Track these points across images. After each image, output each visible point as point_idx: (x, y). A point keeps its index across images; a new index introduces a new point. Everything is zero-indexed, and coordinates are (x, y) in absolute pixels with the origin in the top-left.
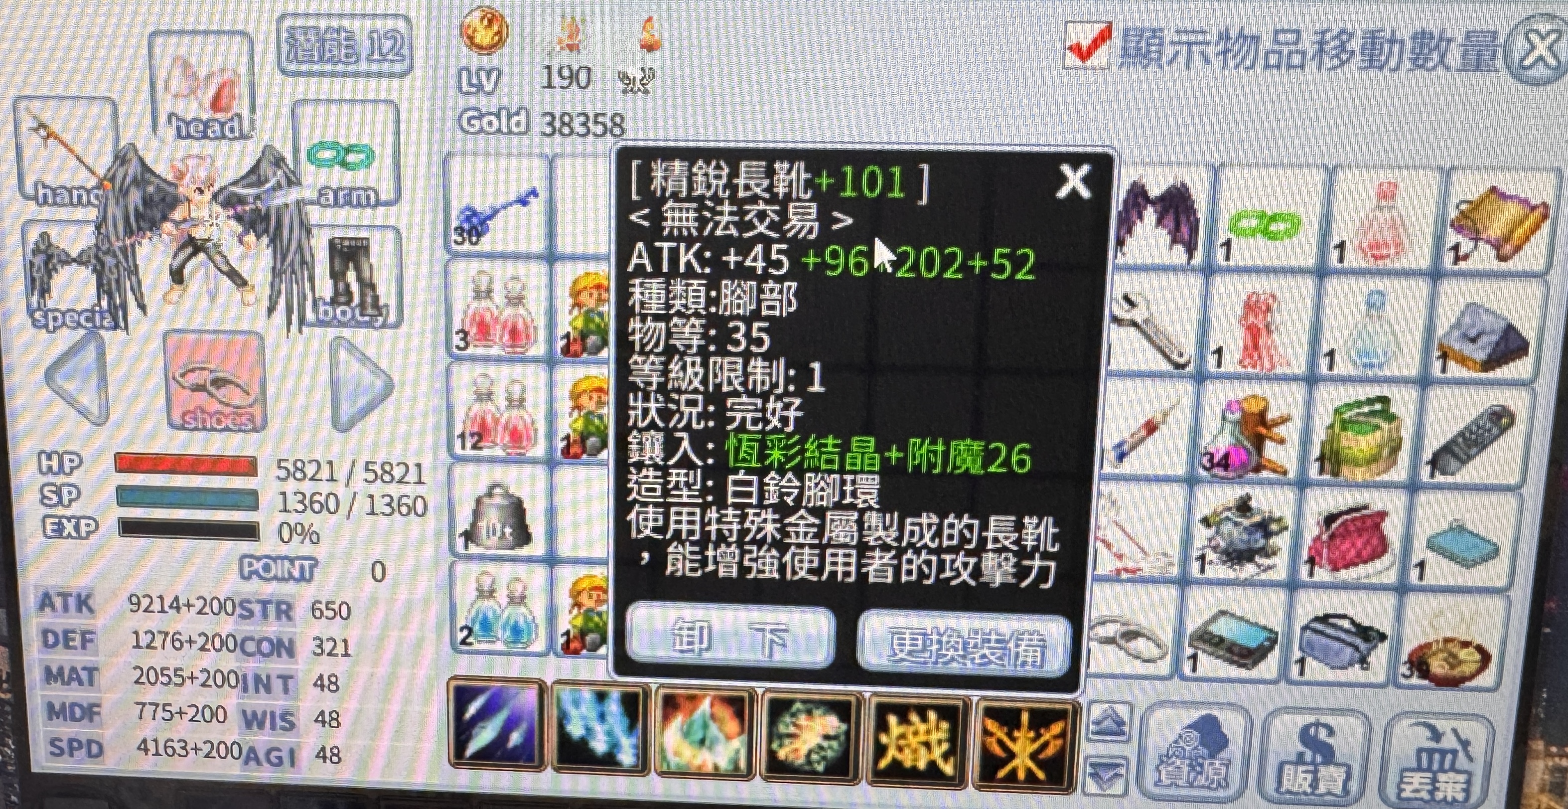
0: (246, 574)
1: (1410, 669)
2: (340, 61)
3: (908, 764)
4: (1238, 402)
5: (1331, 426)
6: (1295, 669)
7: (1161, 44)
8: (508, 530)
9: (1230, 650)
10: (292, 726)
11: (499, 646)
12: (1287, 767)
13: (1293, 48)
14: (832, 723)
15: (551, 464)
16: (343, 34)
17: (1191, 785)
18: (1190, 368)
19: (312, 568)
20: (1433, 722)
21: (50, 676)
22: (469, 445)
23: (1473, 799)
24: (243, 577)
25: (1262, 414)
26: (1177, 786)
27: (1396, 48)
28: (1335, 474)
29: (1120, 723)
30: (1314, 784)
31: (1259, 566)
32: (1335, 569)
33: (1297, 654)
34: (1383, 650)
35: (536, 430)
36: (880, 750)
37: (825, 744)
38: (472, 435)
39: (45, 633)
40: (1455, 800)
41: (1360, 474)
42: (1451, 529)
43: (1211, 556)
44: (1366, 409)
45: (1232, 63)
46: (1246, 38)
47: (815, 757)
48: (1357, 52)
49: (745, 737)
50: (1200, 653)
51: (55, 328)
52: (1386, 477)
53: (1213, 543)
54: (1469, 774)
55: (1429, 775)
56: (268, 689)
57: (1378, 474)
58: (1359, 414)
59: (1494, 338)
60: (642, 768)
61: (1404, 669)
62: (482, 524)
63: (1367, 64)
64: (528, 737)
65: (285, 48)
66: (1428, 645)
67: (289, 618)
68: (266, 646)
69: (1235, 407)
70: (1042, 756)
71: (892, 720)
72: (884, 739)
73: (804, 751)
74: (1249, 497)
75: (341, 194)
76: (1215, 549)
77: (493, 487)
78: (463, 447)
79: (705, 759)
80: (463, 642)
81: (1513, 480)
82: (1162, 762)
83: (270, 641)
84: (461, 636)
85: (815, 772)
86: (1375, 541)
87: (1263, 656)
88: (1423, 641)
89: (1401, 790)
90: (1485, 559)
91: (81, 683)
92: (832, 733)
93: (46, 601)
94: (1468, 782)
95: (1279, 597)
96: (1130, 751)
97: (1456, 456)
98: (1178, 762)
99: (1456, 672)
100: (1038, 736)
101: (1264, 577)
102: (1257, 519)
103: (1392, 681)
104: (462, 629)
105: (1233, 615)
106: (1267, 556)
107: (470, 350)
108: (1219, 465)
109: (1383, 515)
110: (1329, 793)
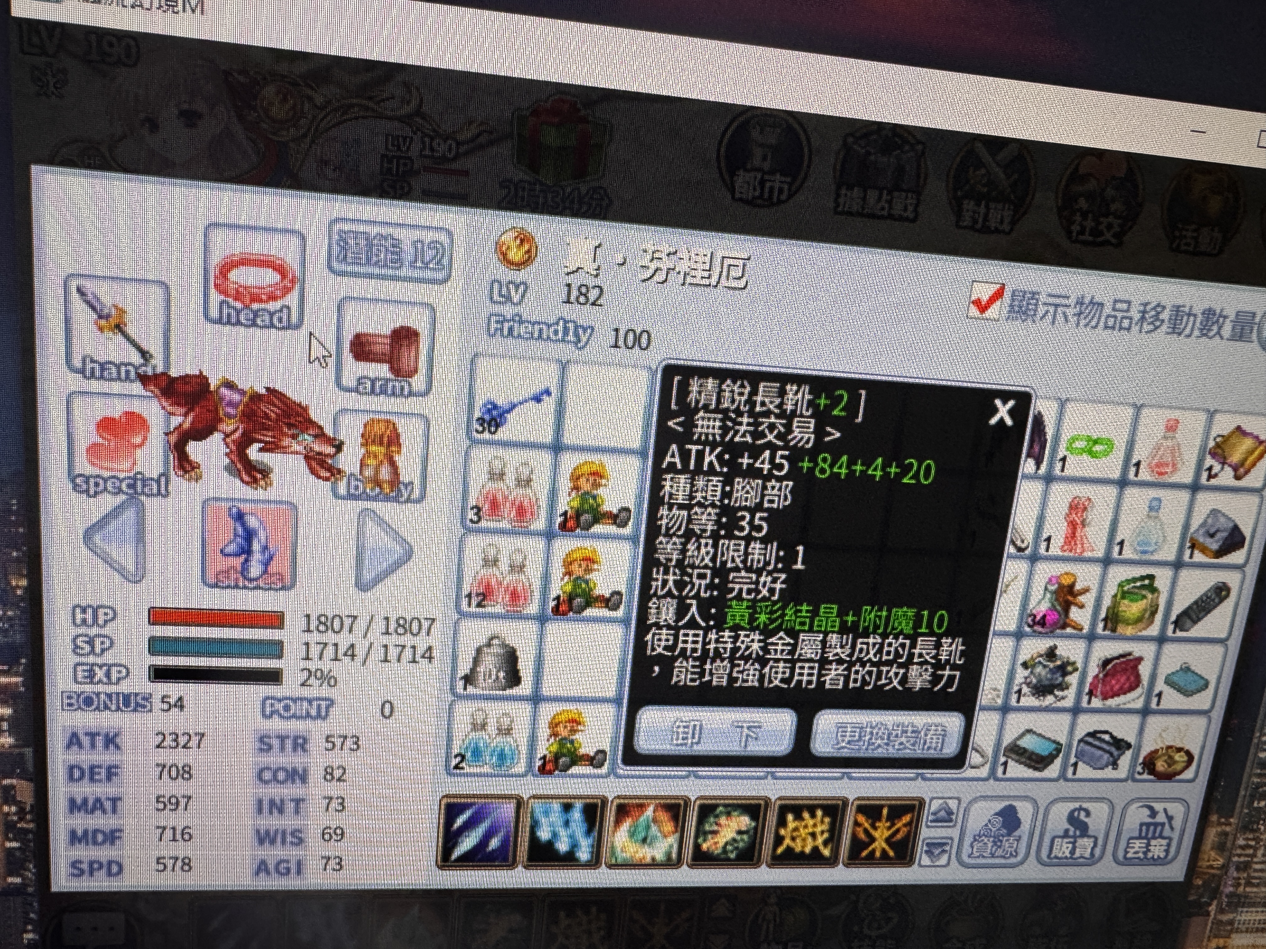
0: (268, 713)
1: (1143, 768)
2: (385, 266)
3: (798, 849)
4: (1058, 577)
5: (1115, 596)
6: (1070, 770)
7: (1036, 305)
8: (502, 674)
9: (1030, 758)
10: (301, 841)
11: (486, 769)
12: (1056, 840)
13: (1125, 314)
14: (745, 821)
15: (542, 619)
16: (390, 241)
17: (993, 856)
18: (1027, 552)
19: (328, 708)
20: (1152, 804)
21: (74, 806)
22: (474, 602)
23: (1170, 857)
24: (264, 715)
25: (1072, 586)
26: (983, 857)
27: (1192, 318)
28: (1114, 630)
29: (950, 813)
30: (1073, 852)
31: (1056, 697)
32: (1105, 698)
33: (1073, 760)
34: (1129, 754)
35: (532, 592)
36: (779, 840)
37: (738, 838)
38: (478, 595)
39: (71, 768)
40: (1159, 857)
41: (1129, 631)
42: (1181, 669)
43: (1025, 689)
44: (1138, 584)
45: (1083, 322)
46: (1094, 304)
47: (729, 848)
48: (1166, 321)
49: (677, 835)
50: (1010, 760)
51: (96, 493)
52: (1144, 633)
53: (1028, 680)
54: (1170, 839)
55: (1145, 841)
56: (281, 811)
57: (1140, 631)
58: (1135, 587)
59: (1225, 534)
60: (594, 863)
61: (1139, 769)
62: (481, 669)
63: (1170, 330)
64: (505, 843)
65: (336, 249)
66: (1156, 751)
67: (304, 750)
68: (281, 776)
69: (1054, 581)
70: (894, 840)
71: (790, 817)
72: (782, 832)
73: (721, 845)
74: (1055, 647)
75: (378, 384)
76: (1028, 685)
77: (492, 639)
78: (469, 605)
79: (646, 853)
80: (457, 767)
81: (1223, 635)
82: (975, 840)
83: (285, 770)
84: (454, 762)
85: (729, 859)
86: (1132, 678)
87: (1052, 762)
88: (1153, 749)
89: (1126, 852)
90: (1199, 691)
91: (104, 811)
92: (744, 828)
93: (74, 740)
94: (1169, 845)
95: (1066, 718)
96: (955, 833)
97: (1190, 618)
98: (986, 840)
99: (1170, 769)
100: (893, 825)
101: (1059, 704)
102: (1059, 663)
103: (1131, 777)
104: (456, 756)
105: (1035, 733)
106: (1063, 690)
107: (483, 524)
108: (1039, 623)
109: (1140, 660)
110: (1082, 857)
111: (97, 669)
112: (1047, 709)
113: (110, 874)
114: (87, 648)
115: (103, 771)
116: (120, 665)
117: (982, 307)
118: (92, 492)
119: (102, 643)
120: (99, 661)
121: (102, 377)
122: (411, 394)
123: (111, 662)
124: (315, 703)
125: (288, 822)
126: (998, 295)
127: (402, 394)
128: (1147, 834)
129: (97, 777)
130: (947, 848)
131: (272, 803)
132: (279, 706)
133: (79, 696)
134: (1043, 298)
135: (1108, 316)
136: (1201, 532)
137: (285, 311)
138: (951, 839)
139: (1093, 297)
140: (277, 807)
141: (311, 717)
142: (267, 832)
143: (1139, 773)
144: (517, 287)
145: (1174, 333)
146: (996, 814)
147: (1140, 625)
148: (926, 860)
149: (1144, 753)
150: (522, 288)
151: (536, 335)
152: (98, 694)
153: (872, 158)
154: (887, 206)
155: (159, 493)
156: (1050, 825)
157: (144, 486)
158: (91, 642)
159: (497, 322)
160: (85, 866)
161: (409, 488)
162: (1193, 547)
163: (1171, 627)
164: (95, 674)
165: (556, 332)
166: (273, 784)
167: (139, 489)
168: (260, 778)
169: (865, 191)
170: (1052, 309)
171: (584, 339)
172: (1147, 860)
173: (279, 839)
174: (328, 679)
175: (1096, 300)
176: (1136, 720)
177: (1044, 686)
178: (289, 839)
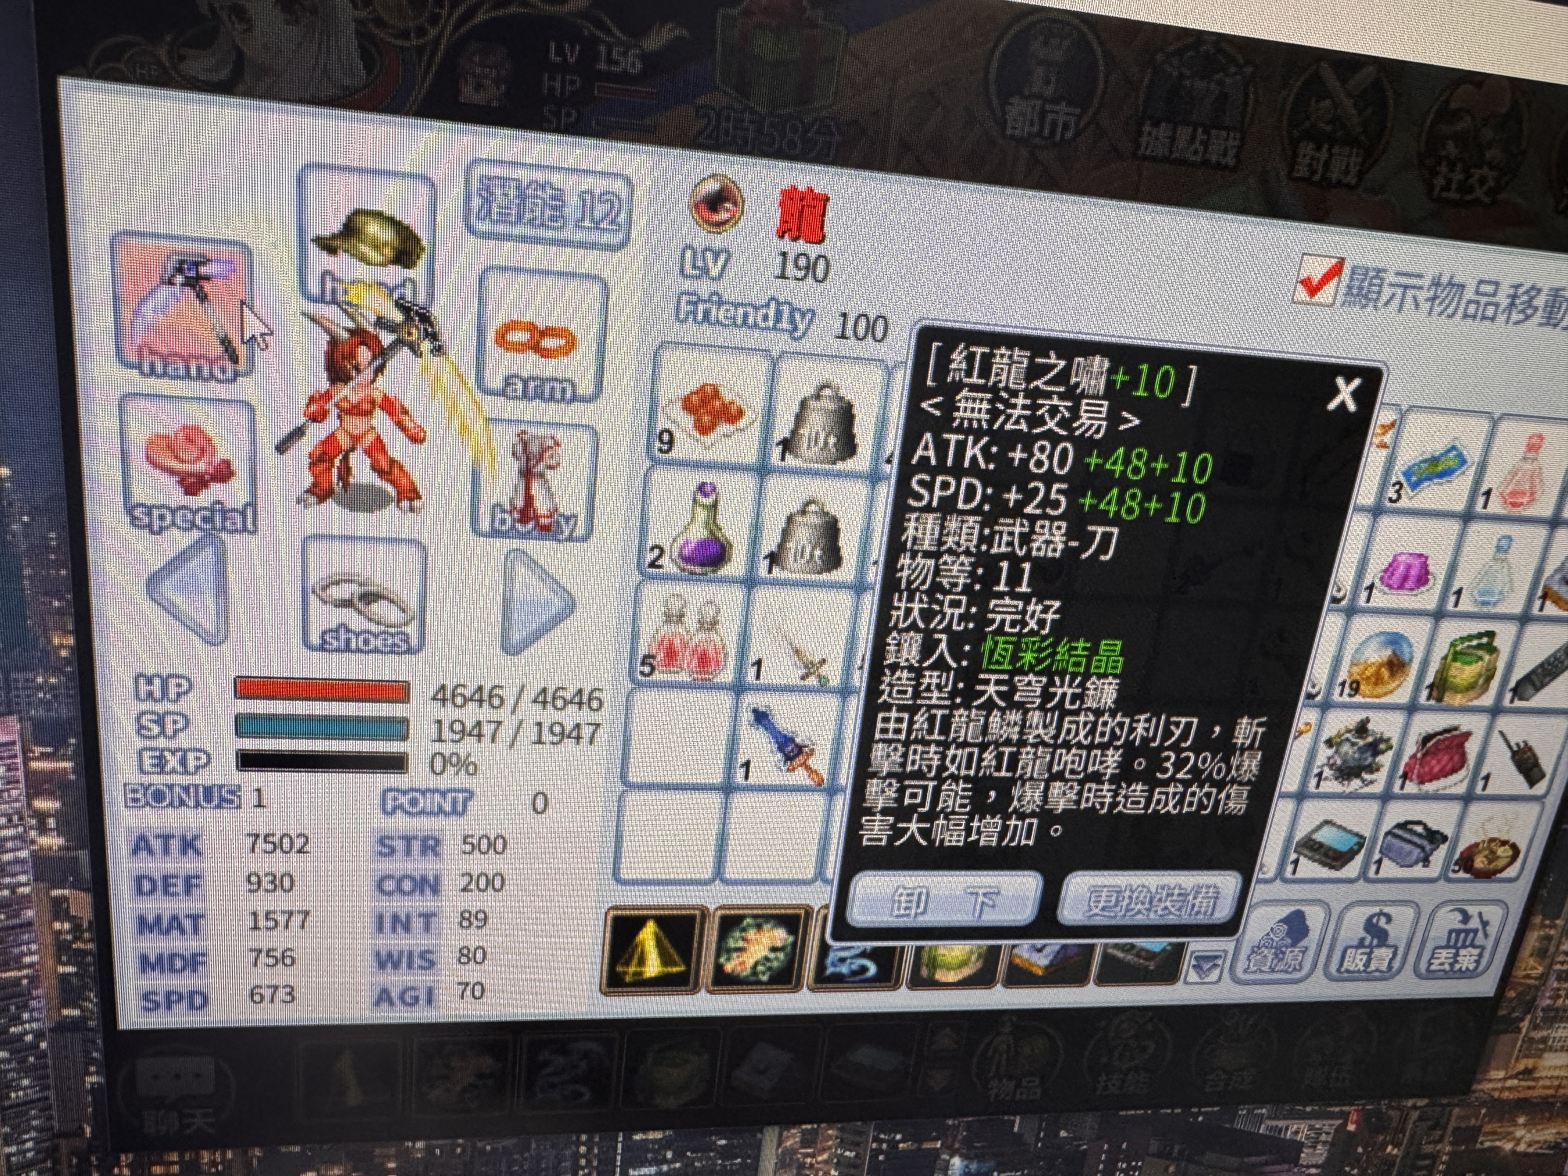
111: (166, 754)
112: (1354, 796)
113: (191, 1006)
114: (156, 729)
115: (180, 883)
116: (200, 750)
117: (1312, 288)
118: (156, 528)
119: (175, 722)
120: (173, 745)
121: (165, 374)
122: (574, 398)
123: (185, 746)
124: (449, 796)
125: (415, 941)
126: (1335, 271)
127: (563, 399)
128: (1457, 941)
129: (171, 890)
130: (1220, 962)
131: (395, 918)
132: (404, 800)
133: (146, 789)
134: (1390, 278)
135: (1470, 302)
136: (1558, 577)
137: (409, 286)
138: (1226, 952)
139: (1452, 277)
140: (401, 923)
141: (446, 814)
142: (390, 955)
143: (1454, 871)
144: (716, 255)
145: (1548, 324)
146: (1280, 921)
147: (1472, 694)
148: (1193, 976)
149: (1462, 847)
150: (723, 257)
151: (739, 321)
152: (171, 787)
153: (1187, 83)
154: (1201, 149)
155: (245, 529)
156: (1342, 933)
157: (224, 519)
158: (160, 721)
159: (689, 303)
160: (161, 998)
161: (572, 522)
162: (1544, 597)
163: (1509, 696)
164: (167, 761)
165: (766, 318)
166: (397, 896)
167: (218, 524)
168: (380, 888)
169: (1174, 130)
170: (1399, 291)
171: (801, 327)
172: (1454, 973)
173: (405, 960)
174: (466, 765)
175: (1456, 280)
176: (1456, 808)
177: (1351, 768)
178: (417, 961)
